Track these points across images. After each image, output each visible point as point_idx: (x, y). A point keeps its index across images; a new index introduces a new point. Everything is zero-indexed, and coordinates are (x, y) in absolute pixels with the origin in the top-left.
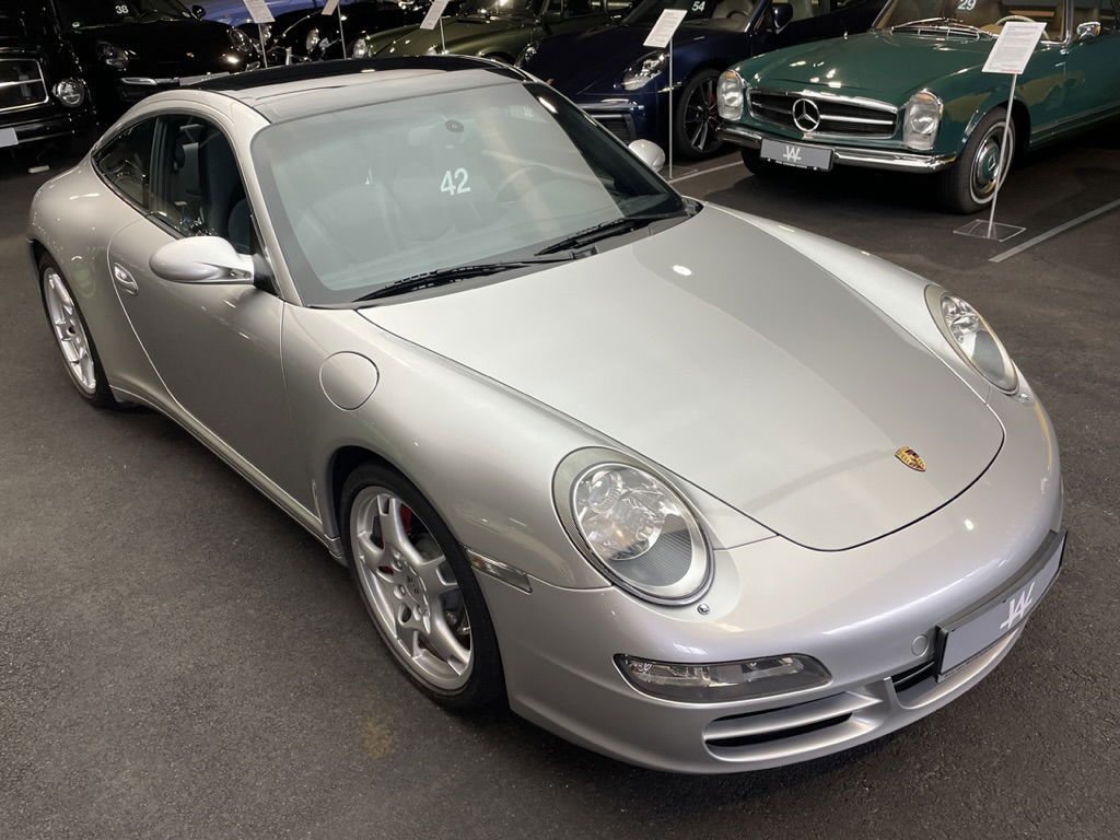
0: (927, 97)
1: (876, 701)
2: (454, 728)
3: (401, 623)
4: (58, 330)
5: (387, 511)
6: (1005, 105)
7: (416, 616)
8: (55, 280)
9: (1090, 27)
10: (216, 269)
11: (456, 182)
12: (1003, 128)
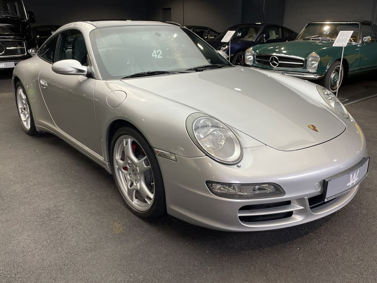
0: (314, 55)
1: (302, 208)
2: (146, 226)
3: (129, 188)
4: (20, 110)
5: (127, 144)
6: (340, 60)
7: (135, 184)
8: (20, 91)
9: (367, 39)
10: (74, 69)
11: (158, 54)
12: (339, 67)
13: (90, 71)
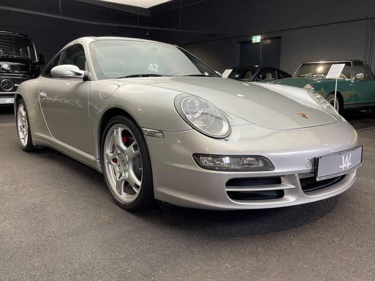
0: (308, 87)
2: (132, 217)
3: (118, 179)
4: (19, 128)
5: (117, 134)
6: (333, 93)
7: (123, 175)
8: (21, 109)
9: (360, 75)
10: (72, 73)
11: (154, 68)
12: (334, 100)
13: (87, 74)
